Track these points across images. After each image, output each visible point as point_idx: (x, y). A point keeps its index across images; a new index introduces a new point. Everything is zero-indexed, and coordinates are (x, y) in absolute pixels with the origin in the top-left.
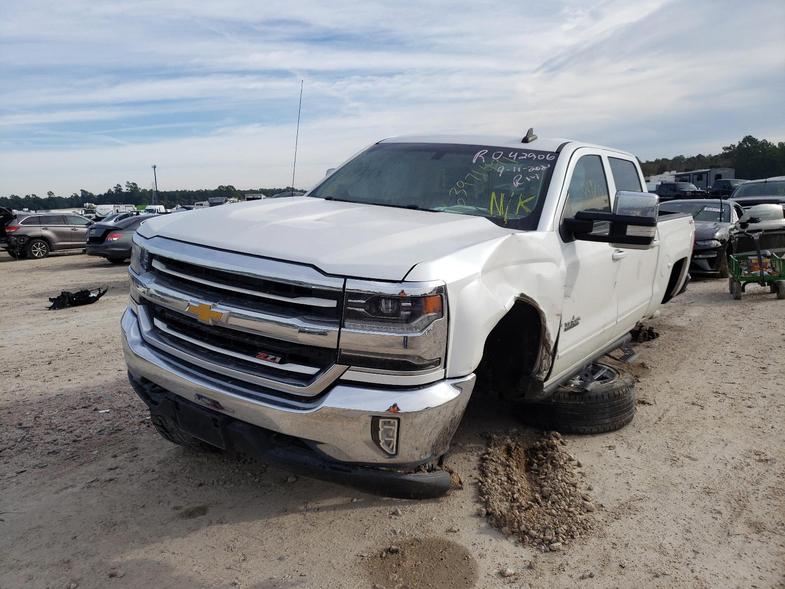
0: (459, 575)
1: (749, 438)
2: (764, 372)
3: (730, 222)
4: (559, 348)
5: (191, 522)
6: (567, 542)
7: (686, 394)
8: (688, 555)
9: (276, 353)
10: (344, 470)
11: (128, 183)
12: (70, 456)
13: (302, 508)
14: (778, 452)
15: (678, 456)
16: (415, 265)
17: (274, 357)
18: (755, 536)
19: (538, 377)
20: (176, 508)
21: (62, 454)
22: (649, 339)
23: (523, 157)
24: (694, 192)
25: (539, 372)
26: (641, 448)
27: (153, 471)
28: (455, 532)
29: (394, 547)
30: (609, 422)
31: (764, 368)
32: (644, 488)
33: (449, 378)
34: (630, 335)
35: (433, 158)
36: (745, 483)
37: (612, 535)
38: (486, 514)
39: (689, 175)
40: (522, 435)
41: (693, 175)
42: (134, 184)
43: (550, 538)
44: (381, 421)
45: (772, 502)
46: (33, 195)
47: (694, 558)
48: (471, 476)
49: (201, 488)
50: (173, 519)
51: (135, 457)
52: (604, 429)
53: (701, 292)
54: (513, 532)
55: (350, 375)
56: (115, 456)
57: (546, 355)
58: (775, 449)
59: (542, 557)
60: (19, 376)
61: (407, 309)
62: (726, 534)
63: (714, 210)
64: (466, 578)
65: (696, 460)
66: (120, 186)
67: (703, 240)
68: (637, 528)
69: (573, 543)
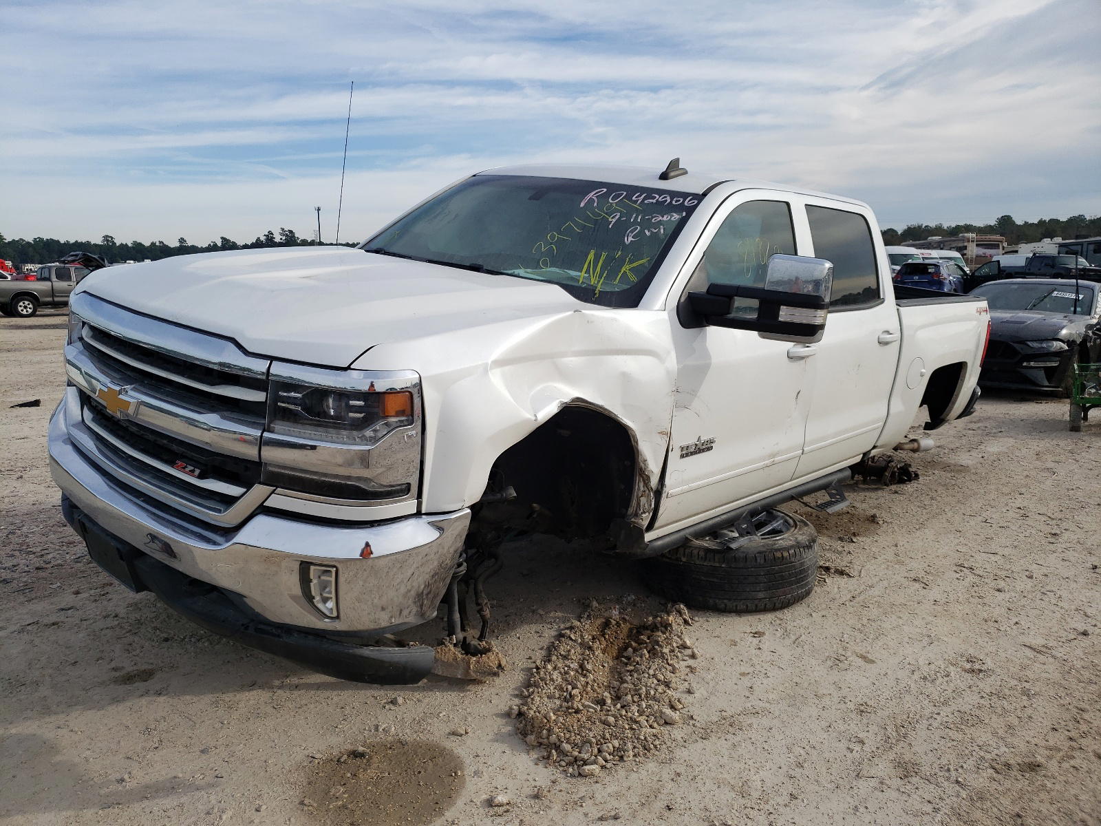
0: (430, 798)
1: (972, 635)
2: (1052, 540)
3: (1090, 315)
4: (668, 481)
5: (122, 689)
6: (608, 765)
7: (914, 564)
8: (779, 800)
9: (196, 464)
10: (274, 635)
11: (283, 229)
12: (22, 588)
13: (277, 683)
14: (1006, 660)
15: (849, 654)
16: (372, 347)
17: (192, 468)
18: (896, 782)
19: (634, 522)
20: (115, 669)
21: (14, 584)
22: (901, 481)
23: (651, 201)
24: (1084, 270)
25: (636, 515)
26: (800, 640)
27: (116, 616)
28: (461, 735)
29: (361, 749)
30: (763, 596)
31: (1055, 534)
32: (771, 696)
33: (426, 514)
34: (848, 473)
35: (530, 199)
36: (927, 702)
37: (682, 761)
38: (518, 715)
39: (1081, 244)
40: (638, 605)
41: (1088, 244)
42: (291, 232)
43: (586, 757)
44: (312, 568)
45: (950, 734)
46: (160, 242)
47: (786, 806)
48: (530, 658)
49: (165, 644)
50: (102, 683)
51: (103, 595)
52: (756, 606)
53: (1025, 417)
54: (541, 744)
55: (276, 501)
56: (77, 593)
57: (645, 491)
58: (1004, 655)
59: (563, 783)
60: (21, 477)
61: (358, 409)
62: (855, 774)
63: (1068, 295)
64: (437, 803)
65: (872, 662)
66: (272, 234)
67: (1039, 340)
68: (727, 753)
69: (618, 768)
